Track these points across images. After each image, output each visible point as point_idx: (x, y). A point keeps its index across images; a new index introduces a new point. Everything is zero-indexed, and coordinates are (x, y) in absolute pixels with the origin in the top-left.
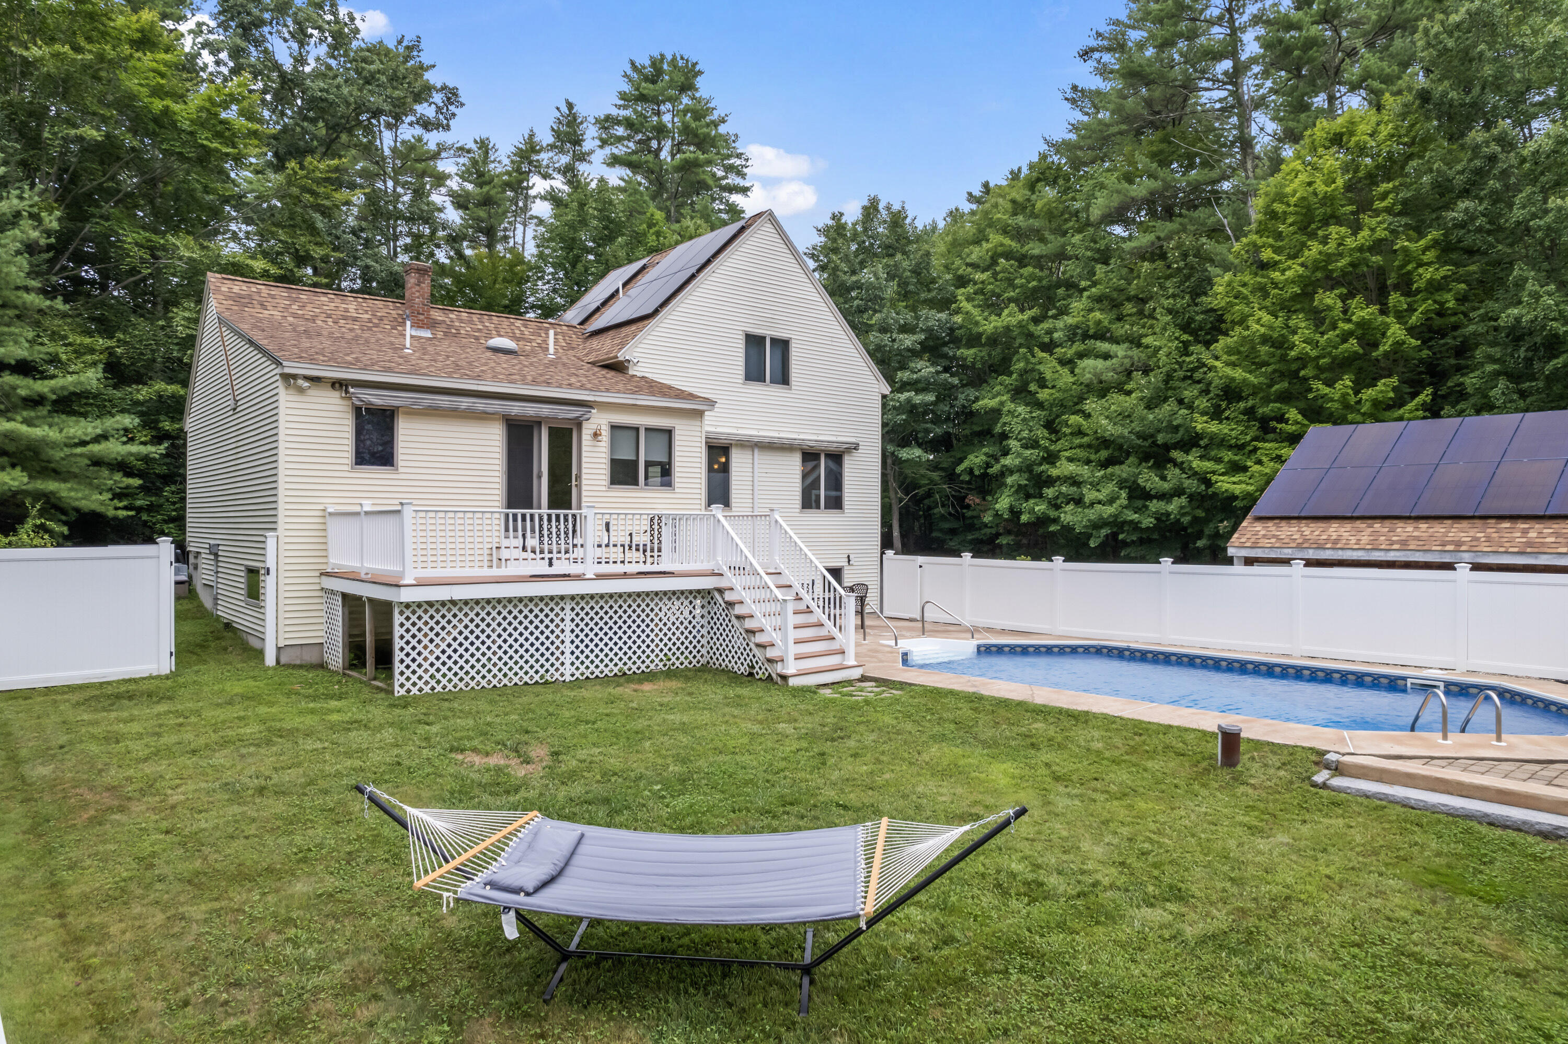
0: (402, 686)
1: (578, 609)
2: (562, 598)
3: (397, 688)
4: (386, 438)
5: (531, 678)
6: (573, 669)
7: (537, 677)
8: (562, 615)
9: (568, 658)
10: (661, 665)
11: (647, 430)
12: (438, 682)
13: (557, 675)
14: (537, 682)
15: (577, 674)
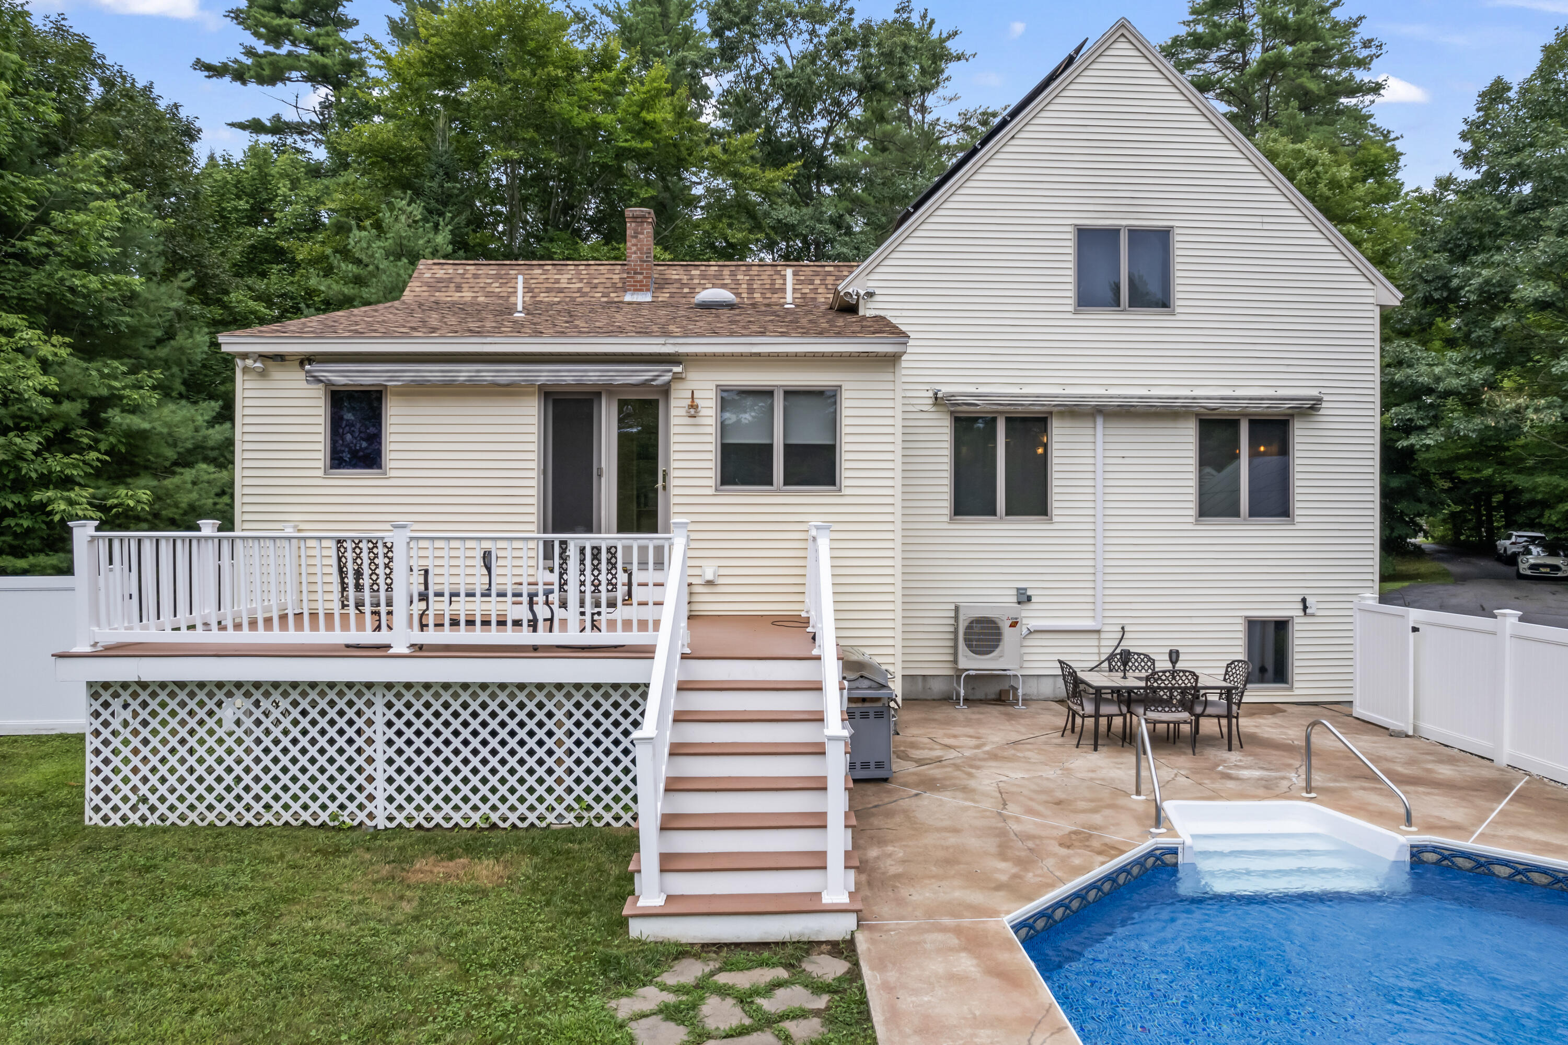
0: (97, 809)
1: (399, 705)
2: (369, 686)
3: (88, 812)
4: (372, 430)
5: (315, 816)
6: (391, 808)
7: (324, 817)
8: (368, 713)
9: (380, 789)
10: (570, 817)
11: (789, 394)
12: (153, 809)
13: (361, 816)
14: (323, 825)
15: (400, 818)
